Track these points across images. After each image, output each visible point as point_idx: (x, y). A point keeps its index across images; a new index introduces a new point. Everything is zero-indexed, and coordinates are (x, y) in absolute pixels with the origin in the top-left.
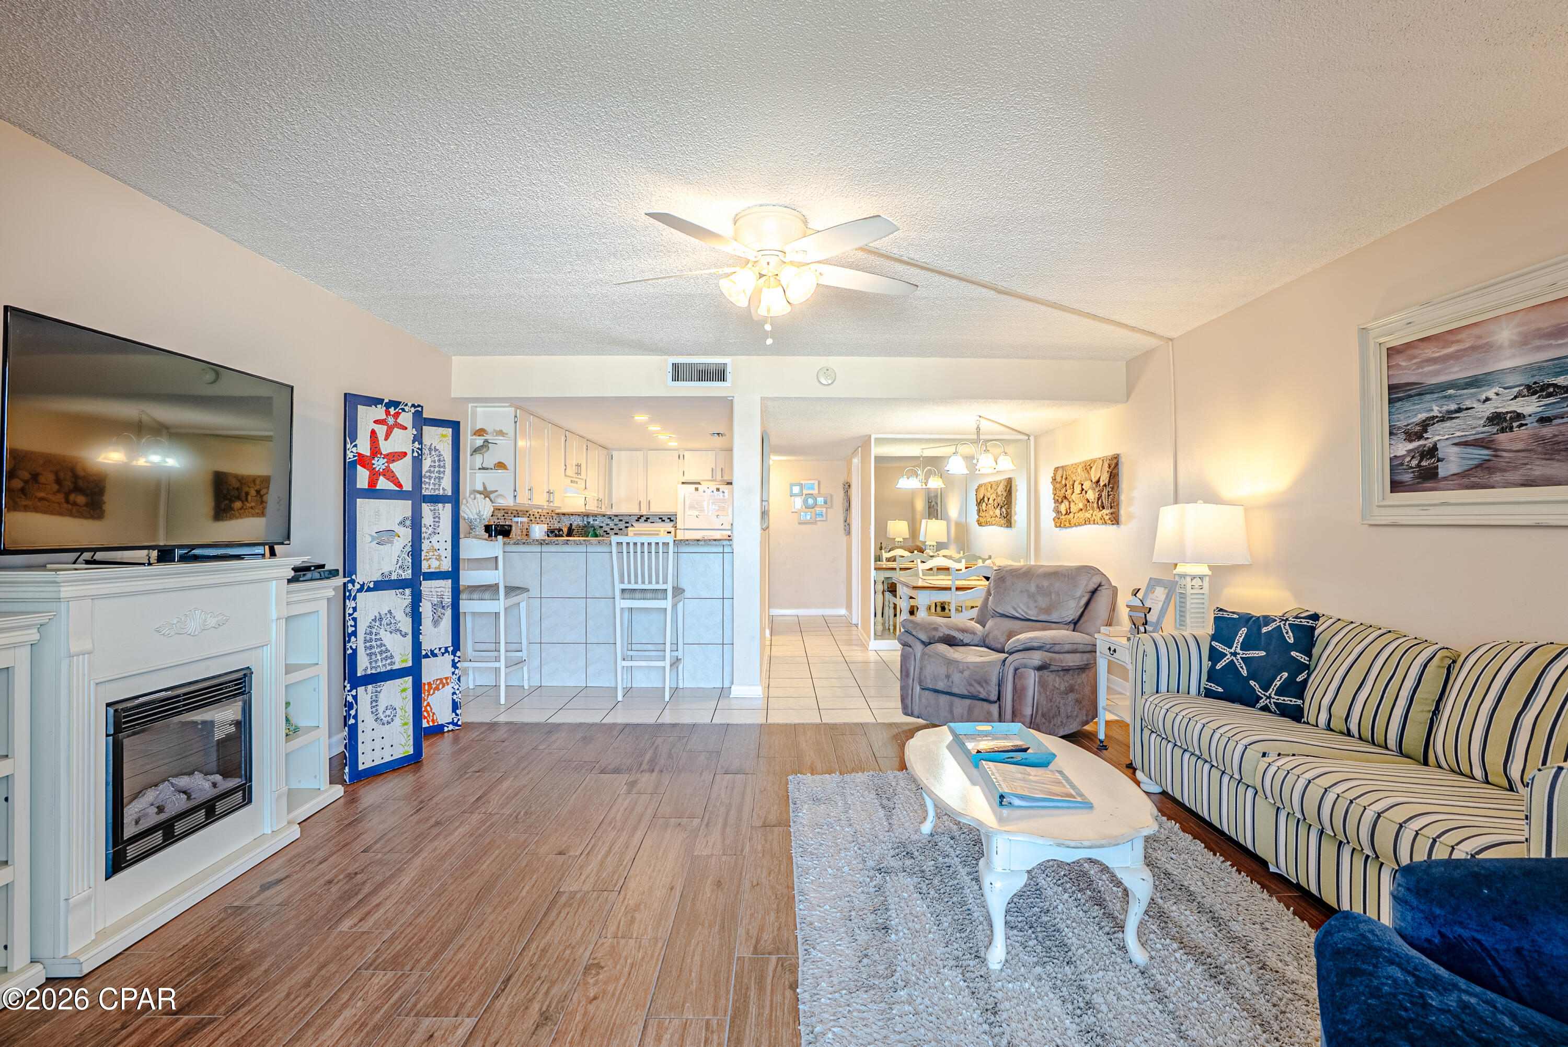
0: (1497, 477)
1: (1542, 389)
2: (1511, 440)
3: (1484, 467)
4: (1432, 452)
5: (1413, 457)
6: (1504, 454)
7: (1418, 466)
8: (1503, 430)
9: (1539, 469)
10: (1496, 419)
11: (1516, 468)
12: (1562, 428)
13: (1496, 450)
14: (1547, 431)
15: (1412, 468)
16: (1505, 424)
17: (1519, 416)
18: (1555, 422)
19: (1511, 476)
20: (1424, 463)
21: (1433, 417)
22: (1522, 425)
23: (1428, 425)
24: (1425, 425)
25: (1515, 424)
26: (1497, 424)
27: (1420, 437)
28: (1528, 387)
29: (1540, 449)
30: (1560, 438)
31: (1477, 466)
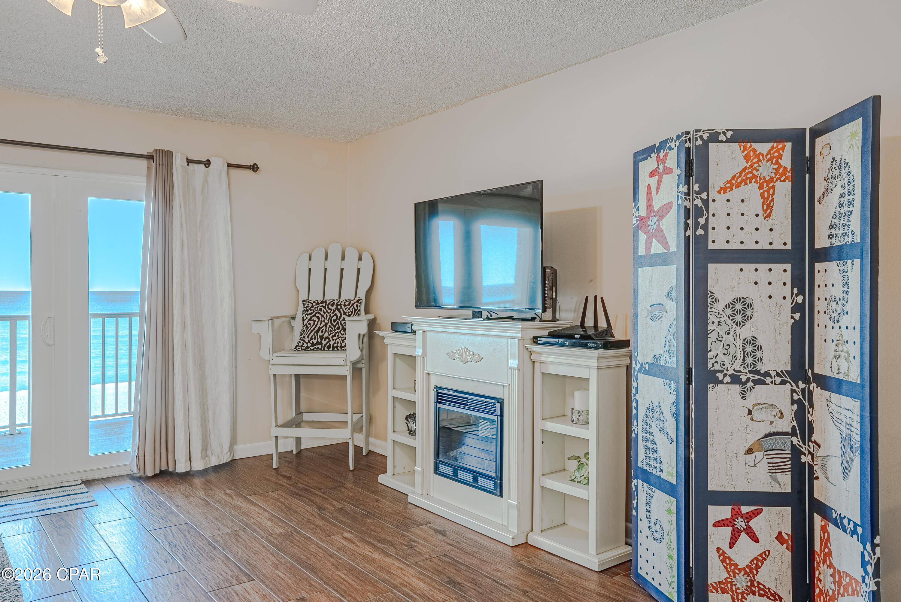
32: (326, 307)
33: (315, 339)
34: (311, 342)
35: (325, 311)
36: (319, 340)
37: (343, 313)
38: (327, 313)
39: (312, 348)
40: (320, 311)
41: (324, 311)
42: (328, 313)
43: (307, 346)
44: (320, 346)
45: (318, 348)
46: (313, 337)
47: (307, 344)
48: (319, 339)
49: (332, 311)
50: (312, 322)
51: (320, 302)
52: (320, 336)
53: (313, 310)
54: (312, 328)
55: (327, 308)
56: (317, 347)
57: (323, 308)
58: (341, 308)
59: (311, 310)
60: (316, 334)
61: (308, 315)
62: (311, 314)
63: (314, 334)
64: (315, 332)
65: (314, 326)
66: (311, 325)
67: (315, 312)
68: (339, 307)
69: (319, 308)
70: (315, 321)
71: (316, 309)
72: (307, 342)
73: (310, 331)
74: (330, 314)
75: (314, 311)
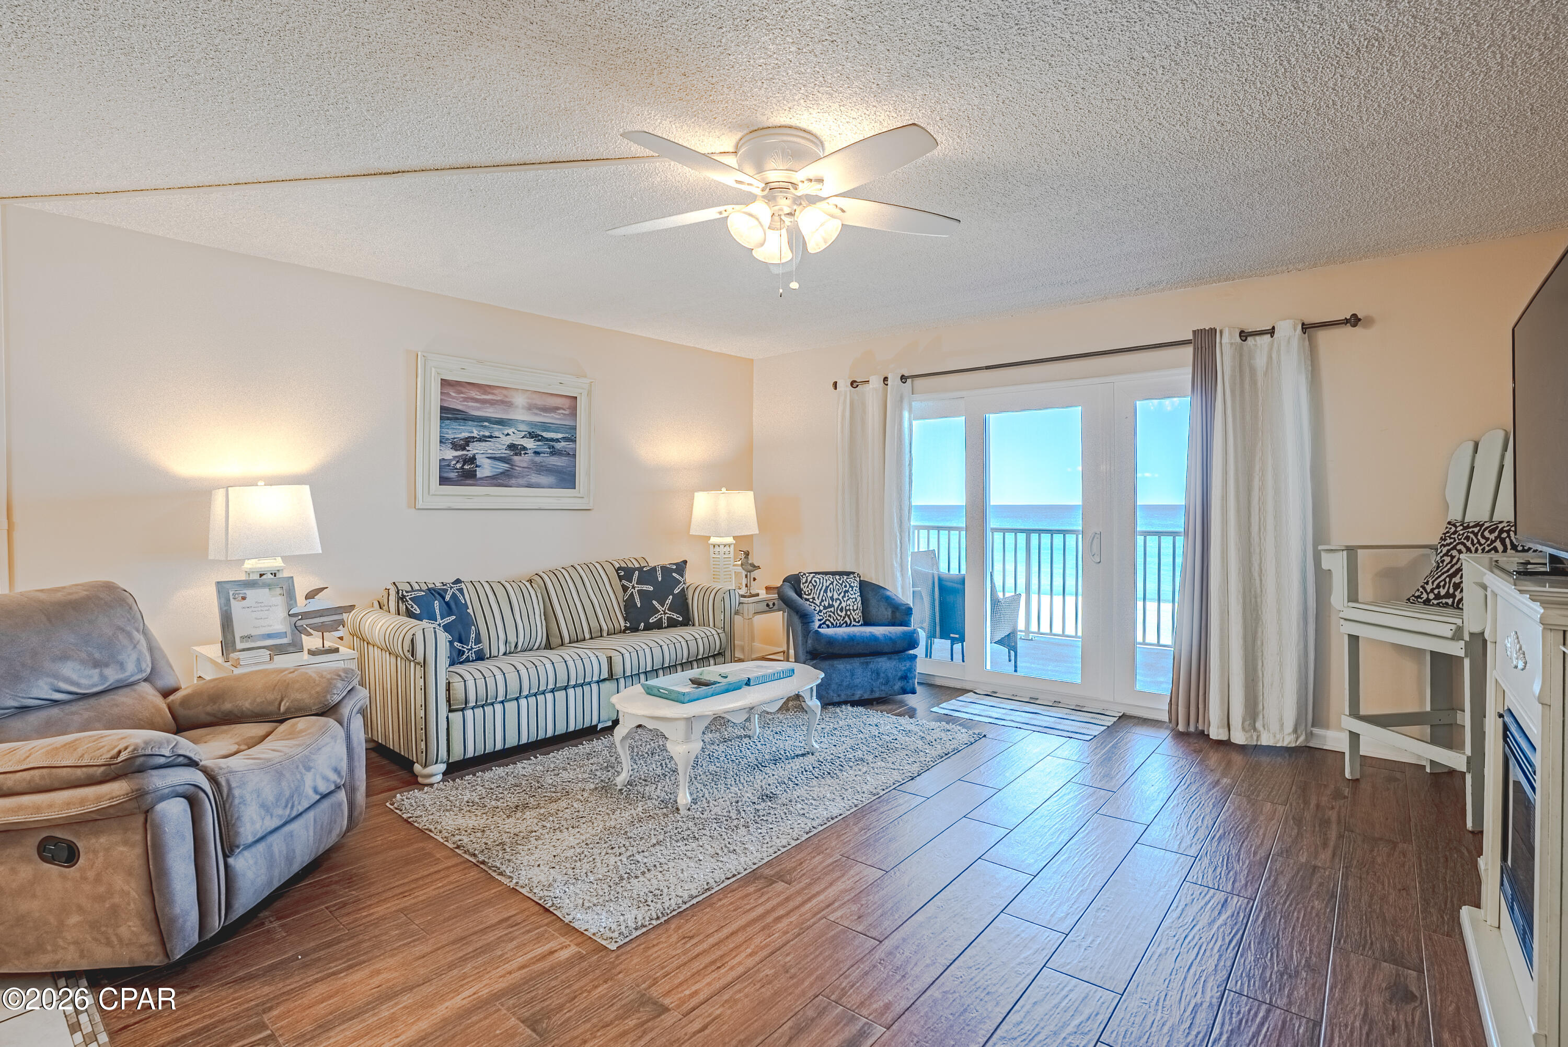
0: (513, 481)
1: (536, 437)
2: (521, 461)
3: (505, 474)
4: (472, 460)
5: (458, 462)
6: (517, 468)
7: (462, 468)
8: (516, 454)
9: (535, 478)
10: (512, 447)
11: (523, 477)
12: (544, 459)
13: (512, 465)
14: (538, 459)
15: (456, 469)
16: (517, 451)
17: (525, 448)
18: (542, 455)
19: (521, 481)
20: (466, 467)
21: (473, 437)
22: (526, 453)
23: (469, 441)
24: (468, 441)
25: (523, 452)
26: (513, 450)
27: (464, 449)
28: (530, 433)
29: (534, 468)
30: (543, 464)
31: (501, 473)
32: (1480, 534)
33: (1444, 588)
34: (1436, 591)
35: (1475, 541)
36: (1451, 591)
37: (1509, 547)
38: (1477, 545)
39: (1435, 602)
40: (1465, 541)
41: (1473, 541)
42: (1481, 545)
43: (1428, 598)
44: (1450, 601)
45: (1447, 603)
46: (1442, 584)
47: (1428, 594)
48: (1451, 588)
49: (1489, 542)
50: (1447, 559)
51: (1471, 524)
52: (1454, 583)
53: (1454, 538)
54: (1445, 569)
55: (1479, 537)
56: (1444, 601)
57: (1471, 535)
58: (1509, 536)
59: (1451, 538)
60: (1447, 580)
61: (1444, 546)
62: (1448, 545)
63: (1444, 580)
64: (1447, 577)
65: (1449, 566)
66: (1445, 564)
67: (1457, 541)
68: (1504, 535)
69: (1465, 535)
70: (1452, 557)
71: (1460, 537)
72: (1429, 591)
73: (1439, 574)
74: (1484, 548)
75: (1455, 541)
